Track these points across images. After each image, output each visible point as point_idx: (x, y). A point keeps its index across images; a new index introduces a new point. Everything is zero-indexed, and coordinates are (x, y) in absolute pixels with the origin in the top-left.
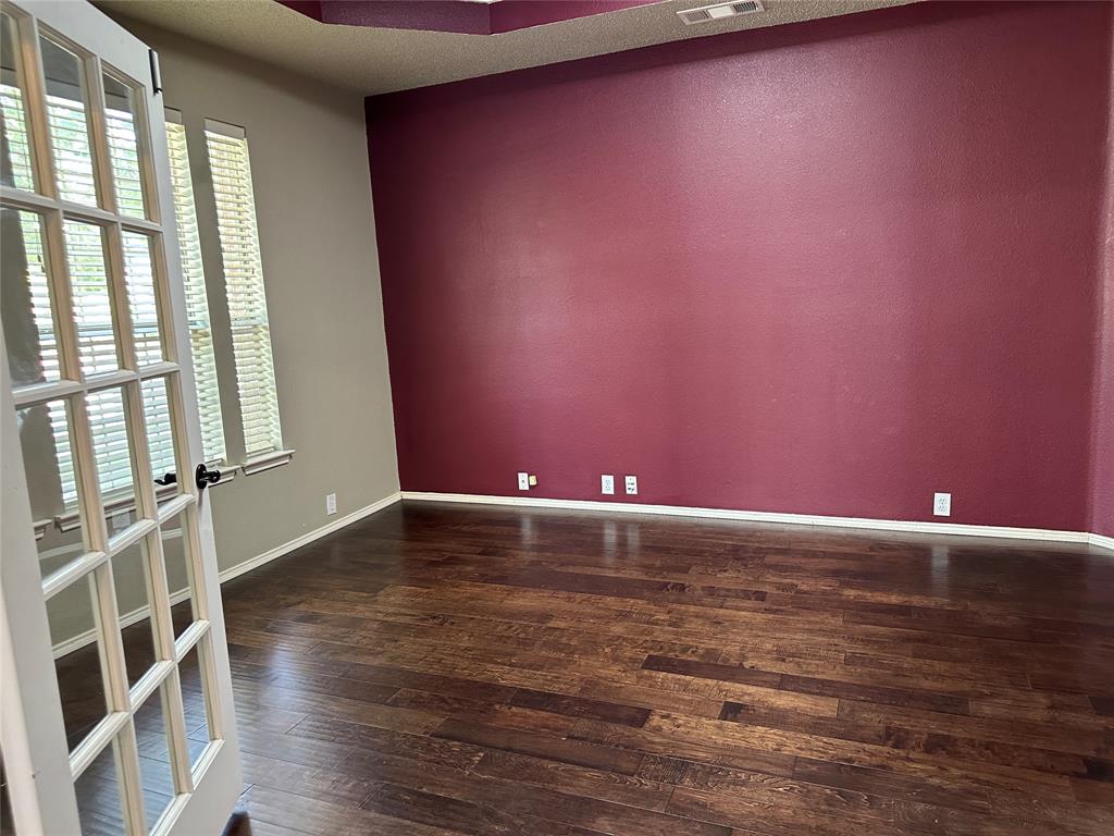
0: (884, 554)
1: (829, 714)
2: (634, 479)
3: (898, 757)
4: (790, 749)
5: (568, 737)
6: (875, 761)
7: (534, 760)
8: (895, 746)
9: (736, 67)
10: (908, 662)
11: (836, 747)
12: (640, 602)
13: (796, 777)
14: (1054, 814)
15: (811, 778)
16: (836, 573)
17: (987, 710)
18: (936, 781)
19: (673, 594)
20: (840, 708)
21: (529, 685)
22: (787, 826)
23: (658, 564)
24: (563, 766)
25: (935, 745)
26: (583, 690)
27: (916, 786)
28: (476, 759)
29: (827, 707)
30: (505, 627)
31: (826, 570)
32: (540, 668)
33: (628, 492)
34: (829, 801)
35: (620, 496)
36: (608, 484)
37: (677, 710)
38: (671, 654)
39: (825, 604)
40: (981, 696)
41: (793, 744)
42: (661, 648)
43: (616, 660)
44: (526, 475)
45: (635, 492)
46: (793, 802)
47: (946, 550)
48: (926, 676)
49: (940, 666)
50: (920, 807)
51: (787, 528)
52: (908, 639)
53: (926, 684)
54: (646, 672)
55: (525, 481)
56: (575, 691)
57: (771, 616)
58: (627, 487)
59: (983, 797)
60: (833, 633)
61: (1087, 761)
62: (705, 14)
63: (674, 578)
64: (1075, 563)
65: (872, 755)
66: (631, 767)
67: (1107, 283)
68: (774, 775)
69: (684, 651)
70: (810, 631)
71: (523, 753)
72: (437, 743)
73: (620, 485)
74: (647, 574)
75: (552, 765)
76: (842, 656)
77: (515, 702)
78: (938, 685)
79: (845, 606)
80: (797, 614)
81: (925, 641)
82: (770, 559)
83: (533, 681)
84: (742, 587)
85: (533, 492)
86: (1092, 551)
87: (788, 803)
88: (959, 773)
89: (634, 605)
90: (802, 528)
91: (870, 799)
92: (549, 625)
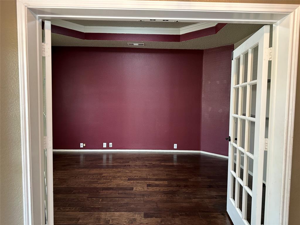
0: (166, 156)
1: (166, 184)
2: (111, 143)
3: (180, 189)
4: (162, 190)
5: (118, 194)
6: (177, 190)
7: (113, 199)
8: (179, 187)
9: (137, 55)
10: (177, 174)
11: (170, 189)
12: (121, 169)
13: (165, 194)
14: (206, 193)
15: (167, 194)
16: (159, 160)
17: (192, 180)
18: (187, 191)
19: (128, 167)
20: (168, 182)
21: (104, 187)
22: (166, 201)
23: (122, 161)
24: (120, 199)
25: (185, 186)
26: (117, 186)
27: (185, 192)
28: (101, 200)
29: (166, 183)
30: (92, 177)
31: (156, 160)
32: (105, 183)
33: (110, 147)
34: (171, 196)
35: (108, 148)
36: (105, 145)
37: (138, 187)
38: (132, 178)
39: (158, 166)
40: (190, 178)
41: (162, 189)
42: (130, 177)
43: (122, 180)
44: (83, 144)
45: (112, 147)
46: (165, 197)
47: (176, 155)
48: (180, 176)
49: (182, 174)
50: (186, 195)
51: (146, 153)
52: (176, 171)
53: (181, 177)
54: (129, 181)
55: (82, 145)
56: (115, 186)
57: (149, 169)
58: (110, 145)
59: (195, 192)
60: (162, 171)
61: (208, 185)
62: (133, 44)
63: (127, 164)
64: (199, 156)
65: (176, 189)
66: (134, 197)
67: (202, 104)
68: (161, 194)
69: (135, 177)
70: (158, 171)
71: (110, 198)
72: (90, 199)
73: (108, 145)
74: (120, 164)
75: (117, 199)
76: (165, 174)
77: (103, 190)
78: (183, 177)
79: (162, 166)
80: (154, 168)
81: (179, 170)
82: (145, 159)
83: (105, 186)
84: (142, 164)
85: (84, 148)
86: (201, 154)
87: (165, 198)
88: (190, 190)
89: (120, 170)
90: (148, 153)
91: (178, 195)
92: (103, 175)
